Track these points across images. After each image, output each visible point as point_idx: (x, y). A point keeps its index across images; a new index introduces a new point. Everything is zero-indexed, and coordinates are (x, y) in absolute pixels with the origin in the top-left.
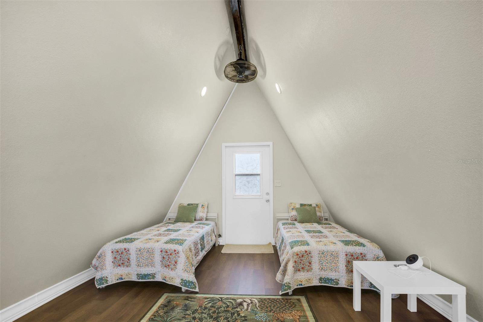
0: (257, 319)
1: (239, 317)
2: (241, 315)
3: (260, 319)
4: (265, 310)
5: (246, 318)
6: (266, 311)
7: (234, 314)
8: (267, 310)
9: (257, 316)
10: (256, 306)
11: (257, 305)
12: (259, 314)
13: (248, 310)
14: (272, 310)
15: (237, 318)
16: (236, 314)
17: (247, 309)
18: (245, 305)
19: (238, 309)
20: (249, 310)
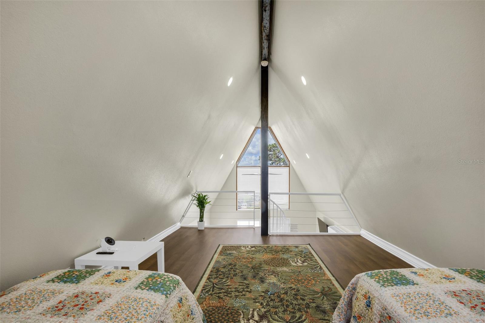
0: (244, 300)
1: (261, 302)
2: (259, 303)
3: (241, 301)
4: (235, 310)
5: (254, 301)
6: (234, 308)
7: (266, 304)
8: (232, 310)
9: (244, 303)
10: (244, 315)
11: (242, 316)
12: (241, 306)
13: (253, 309)
14: (226, 310)
15: (263, 301)
16: (265, 304)
17: (253, 311)
18: (257, 315)
19: (263, 310)
20: (251, 309)
